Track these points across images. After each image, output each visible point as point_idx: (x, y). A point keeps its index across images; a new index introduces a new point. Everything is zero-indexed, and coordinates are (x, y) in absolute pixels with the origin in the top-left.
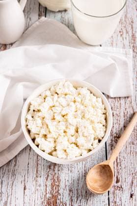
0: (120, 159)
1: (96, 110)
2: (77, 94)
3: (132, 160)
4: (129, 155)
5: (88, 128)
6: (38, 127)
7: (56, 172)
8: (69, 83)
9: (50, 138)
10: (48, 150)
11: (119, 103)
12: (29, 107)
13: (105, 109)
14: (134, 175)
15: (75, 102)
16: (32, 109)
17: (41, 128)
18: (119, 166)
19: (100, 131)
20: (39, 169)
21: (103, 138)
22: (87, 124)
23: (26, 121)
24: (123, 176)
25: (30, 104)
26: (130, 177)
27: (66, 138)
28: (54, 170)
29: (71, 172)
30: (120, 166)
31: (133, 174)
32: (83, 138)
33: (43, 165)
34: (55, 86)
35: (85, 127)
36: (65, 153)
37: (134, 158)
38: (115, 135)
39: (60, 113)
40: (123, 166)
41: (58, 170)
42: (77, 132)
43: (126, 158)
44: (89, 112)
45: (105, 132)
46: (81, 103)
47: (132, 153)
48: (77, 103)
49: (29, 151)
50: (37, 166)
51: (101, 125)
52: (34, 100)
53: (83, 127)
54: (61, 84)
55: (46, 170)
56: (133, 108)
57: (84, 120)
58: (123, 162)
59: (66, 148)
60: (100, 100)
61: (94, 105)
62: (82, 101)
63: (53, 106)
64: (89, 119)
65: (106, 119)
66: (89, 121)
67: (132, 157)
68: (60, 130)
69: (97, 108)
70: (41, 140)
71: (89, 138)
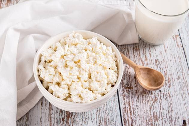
0: (133, 108)
1: (107, 57)
2: (87, 44)
3: (145, 108)
4: (142, 103)
5: (100, 73)
6: (51, 75)
7: (70, 124)
8: (78, 34)
9: (64, 84)
10: (63, 96)
11: (128, 56)
12: (40, 58)
13: (115, 57)
14: (148, 121)
15: (86, 50)
16: (43, 60)
17: (54, 76)
18: (132, 114)
19: (113, 76)
20: (53, 122)
21: (115, 83)
22: (100, 69)
23: (38, 71)
24: (138, 123)
25: (41, 56)
26: (144, 124)
27: (80, 84)
28: (68, 123)
29: (85, 123)
30: (134, 114)
31: (146, 121)
32: (97, 82)
33: (57, 118)
34: (64, 38)
35: (98, 73)
36: (80, 98)
37: (147, 106)
38: (127, 86)
39: (73, 60)
40: (137, 114)
41: (72, 122)
42: (90, 78)
43: (139, 106)
44: (101, 58)
45: (118, 77)
46: (92, 51)
47: (144, 102)
48: (88, 51)
49: (41, 105)
50: (51, 119)
51: (113, 71)
52: (45, 51)
53: (95, 72)
54: (71, 35)
55: (59, 122)
56: (142, 60)
57: (96, 66)
58: (136, 110)
59: (80, 93)
60: (110, 48)
61: (105, 52)
62: (93, 49)
63: (65, 55)
64: (100, 65)
65: (117, 66)
66: (101, 67)
67: (144, 105)
68: (74, 75)
69: (108, 55)
70: (55, 87)
71: (102, 82)
